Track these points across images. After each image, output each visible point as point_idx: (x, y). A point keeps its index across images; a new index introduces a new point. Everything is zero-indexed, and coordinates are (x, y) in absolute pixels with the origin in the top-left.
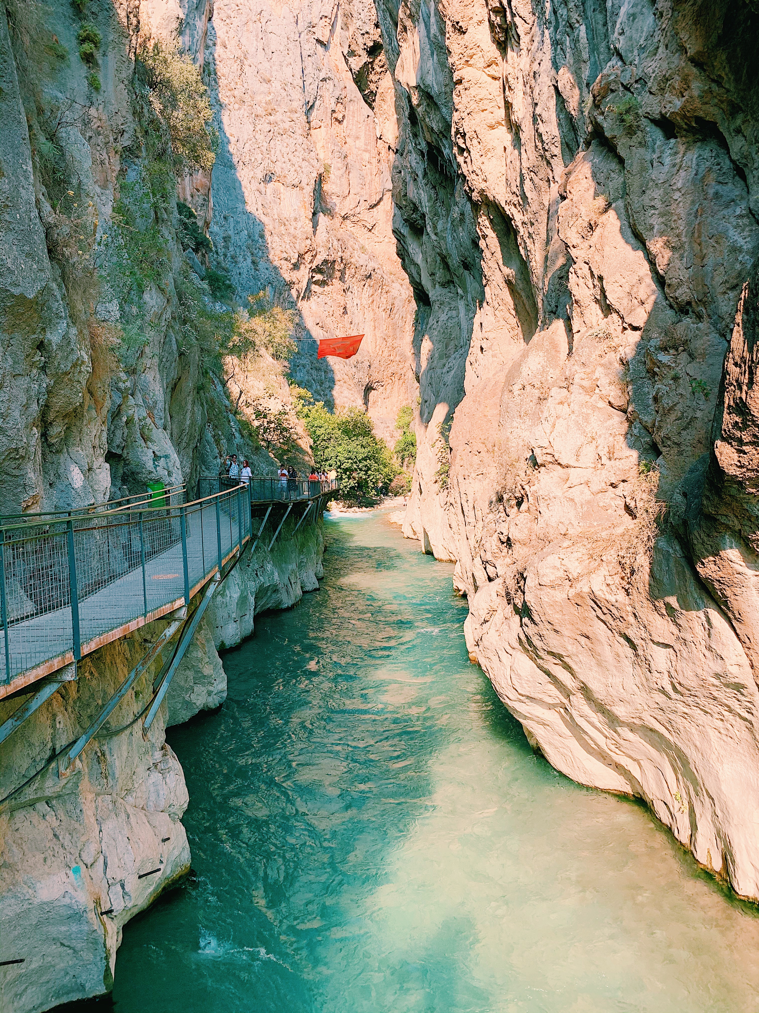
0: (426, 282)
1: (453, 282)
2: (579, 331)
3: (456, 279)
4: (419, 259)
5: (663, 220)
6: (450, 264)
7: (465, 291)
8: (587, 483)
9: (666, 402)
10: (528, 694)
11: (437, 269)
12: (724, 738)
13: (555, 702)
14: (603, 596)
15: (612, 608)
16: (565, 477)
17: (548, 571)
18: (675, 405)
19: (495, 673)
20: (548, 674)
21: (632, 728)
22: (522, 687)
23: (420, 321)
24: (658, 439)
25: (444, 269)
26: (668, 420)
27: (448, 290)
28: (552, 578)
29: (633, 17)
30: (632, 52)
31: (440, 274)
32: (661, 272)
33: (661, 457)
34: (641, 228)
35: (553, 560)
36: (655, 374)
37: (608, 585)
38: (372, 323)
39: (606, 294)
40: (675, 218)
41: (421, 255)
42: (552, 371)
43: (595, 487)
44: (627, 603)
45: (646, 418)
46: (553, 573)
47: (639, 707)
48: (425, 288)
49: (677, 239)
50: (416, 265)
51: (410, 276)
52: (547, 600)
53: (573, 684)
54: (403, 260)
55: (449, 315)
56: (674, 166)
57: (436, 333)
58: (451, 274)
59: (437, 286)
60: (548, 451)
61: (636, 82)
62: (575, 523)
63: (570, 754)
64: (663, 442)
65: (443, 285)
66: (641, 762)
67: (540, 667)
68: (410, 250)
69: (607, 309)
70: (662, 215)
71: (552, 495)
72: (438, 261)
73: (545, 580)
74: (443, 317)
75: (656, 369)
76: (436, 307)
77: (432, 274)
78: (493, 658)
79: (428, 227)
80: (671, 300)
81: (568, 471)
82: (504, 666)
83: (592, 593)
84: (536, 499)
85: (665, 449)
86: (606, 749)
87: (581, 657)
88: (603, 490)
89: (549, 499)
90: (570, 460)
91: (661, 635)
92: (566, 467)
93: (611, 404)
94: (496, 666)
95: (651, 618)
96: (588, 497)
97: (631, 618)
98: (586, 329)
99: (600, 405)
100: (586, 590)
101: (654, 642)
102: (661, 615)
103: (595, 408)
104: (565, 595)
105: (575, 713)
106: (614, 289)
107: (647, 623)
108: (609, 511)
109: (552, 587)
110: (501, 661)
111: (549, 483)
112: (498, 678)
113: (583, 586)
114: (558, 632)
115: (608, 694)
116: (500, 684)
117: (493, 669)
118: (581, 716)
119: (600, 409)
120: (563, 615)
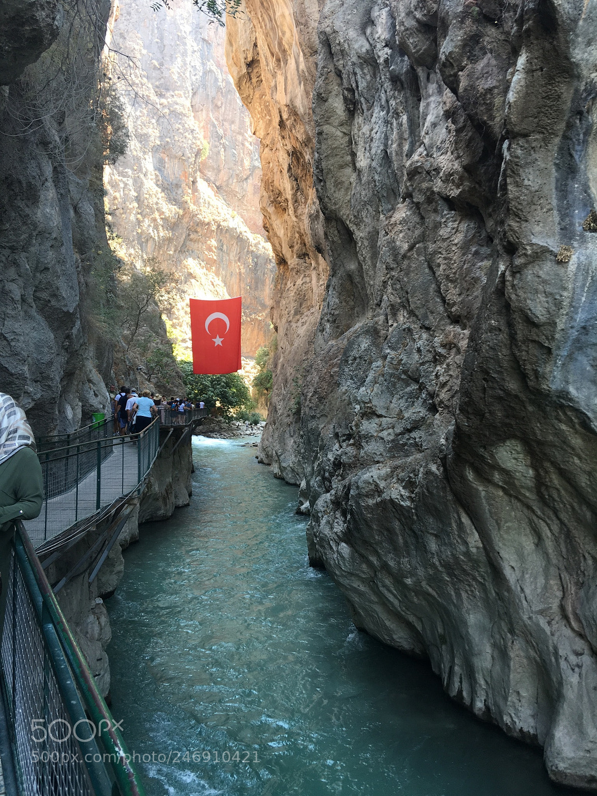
0: (286, 252)
1: (308, 255)
2: (393, 325)
3: (310, 253)
4: (281, 232)
5: (446, 262)
6: (306, 241)
7: (317, 263)
8: (393, 428)
9: (442, 379)
10: (349, 571)
11: (295, 244)
12: (471, 597)
13: (367, 577)
14: (398, 503)
15: (403, 510)
16: (379, 423)
18: (447, 382)
20: (363, 556)
21: (416, 592)
24: (437, 402)
25: (301, 243)
26: (443, 391)
27: (303, 260)
28: (367, 490)
29: (434, 125)
30: (432, 148)
31: (298, 247)
32: (444, 295)
33: (438, 414)
34: (433, 265)
35: (368, 478)
36: (437, 360)
37: (401, 496)
39: (410, 303)
40: (452, 262)
41: (283, 231)
44: (412, 507)
45: (430, 388)
46: (368, 487)
47: (420, 578)
48: (285, 257)
49: (453, 275)
50: (278, 237)
51: (273, 245)
52: (363, 504)
53: (378, 563)
54: (268, 232)
55: (304, 281)
56: (453, 229)
57: (293, 294)
58: (306, 249)
59: (295, 256)
60: (369, 405)
61: (434, 170)
62: (383, 454)
63: (376, 616)
64: (439, 404)
65: (299, 257)
66: (422, 619)
69: (411, 312)
70: (445, 259)
71: (370, 435)
72: (297, 237)
73: (363, 492)
74: (299, 282)
76: (293, 272)
77: (292, 247)
78: (327, 547)
79: (290, 210)
80: (449, 313)
81: (381, 419)
82: (333, 551)
83: (391, 500)
84: (360, 437)
85: (440, 409)
86: (399, 609)
87: (384, 544)
88: (402, 434)
89: (368, 437)
90: (383, 412)
91: (432, 529)
92: (380, 416)
93: (409, 376)
94: (328, 552)
95: (427, 517)
96: (392, 437)
97: (415, 518)
98: (395, 325)
99: (403, 376)
100: (388, 498)
101: (428, 533)
102: (433, 515)
103: (399, 379)
104: (374, 502)
105: (380, 584)
106: (415, 301)
107: (424, 520)
108: (406, 447)
109: (367, 496)
110: (331, 548)
111: (369, 426)
112: (329, 560)
113: (385, 496)
114: (370, 527)
115: (400, 569)
116: (330, 565)
117: (326, 554)
118: (383, 586)
119: (403, 379)
120: (373, 515)
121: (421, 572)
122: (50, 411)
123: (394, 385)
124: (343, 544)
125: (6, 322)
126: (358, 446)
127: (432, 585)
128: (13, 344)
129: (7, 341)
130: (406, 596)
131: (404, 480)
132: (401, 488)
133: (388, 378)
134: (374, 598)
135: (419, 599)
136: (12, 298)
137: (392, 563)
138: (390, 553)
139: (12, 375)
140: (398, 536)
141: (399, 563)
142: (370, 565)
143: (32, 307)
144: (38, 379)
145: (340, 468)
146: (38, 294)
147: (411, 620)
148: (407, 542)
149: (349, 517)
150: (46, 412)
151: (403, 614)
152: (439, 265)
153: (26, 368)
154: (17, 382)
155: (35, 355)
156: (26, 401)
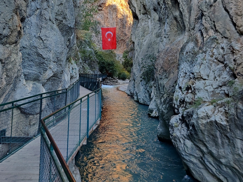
0: (138, 13)
1: (147, 13)
2: (206, 37)
3: (148, 13)
4: (135, 6)
5: (235, 7)
6: (146, 8)
7: (151, 16)
8: (212, 85)
9: (238, 62)
10: (190, 153)
11: (141, 9)
13: (198, 156)
14: (219, 122)
15: (222, 126)
16: (204, 82)
17: (201, 113)
18: (241, 63)
19: (178, 145)
20: (198, 146)
21: (226, 166)
22: (188, 151)
23: (134, 24)
24: (236, 73)
25: (144, 9)
26: (239, 67)
27: (145, 16)
28: (202, 115)
31: (142, 10)
32: (235, 22)
33: (237, 79)
34: (228, 8)
35: (202, 109)
36: (234, 52)
37: (221, 119)
38: (116, 23)
39: (216, 27)
40: (239, 6)
41: (136, 5)
42: (196, 48)
43: (215, 87)
44: (227, 125)
45: (231, 66)
46: (202, 114)
47: (230, 159)
48: (137, 15)
49: (240, 13)
50: (134, 7)
51: (132, 10)
52: (200, 122)
53: (206, 151)
54: (130, 5)
55: (145, 23)
57: (141, 29)
58: (146, 11)
59: (141, 14)
60: (199, 74)
62: (208, 98)
63: (201, 174)
64: (237, 74)
65: (143, 14)
66: (228, 178)
67: (194, 144)
68: (133, 3)
69: (216, 31)
70: (235, 5)
71: (200, 88)
72: (142, 7)
73: (200, 116)
74: (143, 24)
75: (234, 51)
76: (140, 21)
77: (140, 10)
78: (178, 141)
80: (238, 30)
81: (205, 81)
82: (182, 143)
83: (216, 121)
84: (194, 89)
85: (238, 76)
86: (215, 173)
87: (210, 142)
88: (217, 88)
89: (199, 90)
90: (206, 78)
91: (240, 136)
92: (205, 79)
93: (219, 61)
94: (178, 143)
95: (236, 131)
96: (212, 90)
97: (229, 130)
98: (208, 37)
99: (215, 61)
100: (214, 120)
101: (236, 138)
102: (240, 130)
103: (213, 62)
104: (206, 121)
105: (206, 160)
106: (219, 26)
107: (234, 132)
108: (219, 95)
109: (202, 118)
110: (180, 142)
111: (199, 84)
112: (179, 148)
113: (212, 119)
114: (203, 133)
115: (219, 154)
116: (180, 150)
117: (177, 144)
118: (208, 161)
119: (215, 62)
120: (205, 128)
121: (230, 157)
122: (60, 77)
123: (211, 65)
124: (187, 140)
125: (42, 31)
126: (194, 93)
127: (237, 163)
128: (45, 42)
129: (42, 40)
130: (220, 167)
131: (222, 111)
132: (221, 115)
133: (208, 61)
134: (201, 166)
135: (227, 169)
136: (45, 18)
137: (214, 152)
138: (213, 146)
139: (44, 59)
140: (218, 138)
141: (218, 152)
142: (202, 151)
143: (54, 23)
144: (56, 61)
145: (184, 104)
146: (57, 17)
147: (221, 178)
148: (223, 142)
149: (191, 128)
150: (58, 78)
151: (217, 175)
152: (231, 9)
153: (51, 55)
154: (46, 62)
155: (55, 49)
156: (50, 72)
